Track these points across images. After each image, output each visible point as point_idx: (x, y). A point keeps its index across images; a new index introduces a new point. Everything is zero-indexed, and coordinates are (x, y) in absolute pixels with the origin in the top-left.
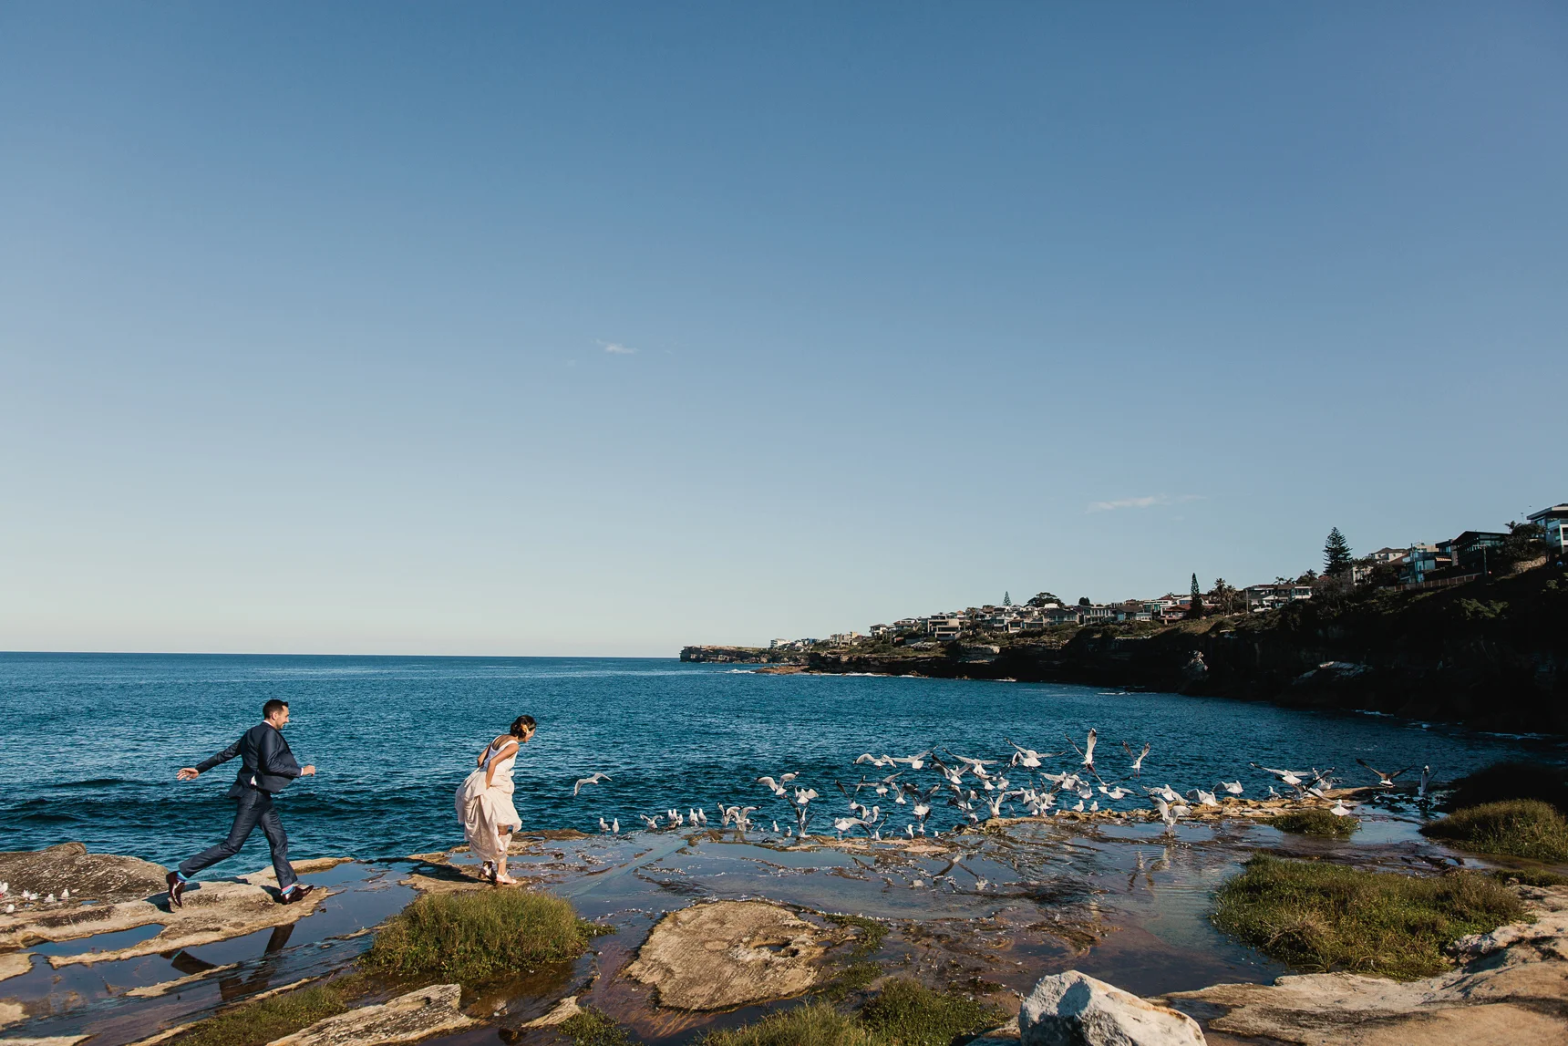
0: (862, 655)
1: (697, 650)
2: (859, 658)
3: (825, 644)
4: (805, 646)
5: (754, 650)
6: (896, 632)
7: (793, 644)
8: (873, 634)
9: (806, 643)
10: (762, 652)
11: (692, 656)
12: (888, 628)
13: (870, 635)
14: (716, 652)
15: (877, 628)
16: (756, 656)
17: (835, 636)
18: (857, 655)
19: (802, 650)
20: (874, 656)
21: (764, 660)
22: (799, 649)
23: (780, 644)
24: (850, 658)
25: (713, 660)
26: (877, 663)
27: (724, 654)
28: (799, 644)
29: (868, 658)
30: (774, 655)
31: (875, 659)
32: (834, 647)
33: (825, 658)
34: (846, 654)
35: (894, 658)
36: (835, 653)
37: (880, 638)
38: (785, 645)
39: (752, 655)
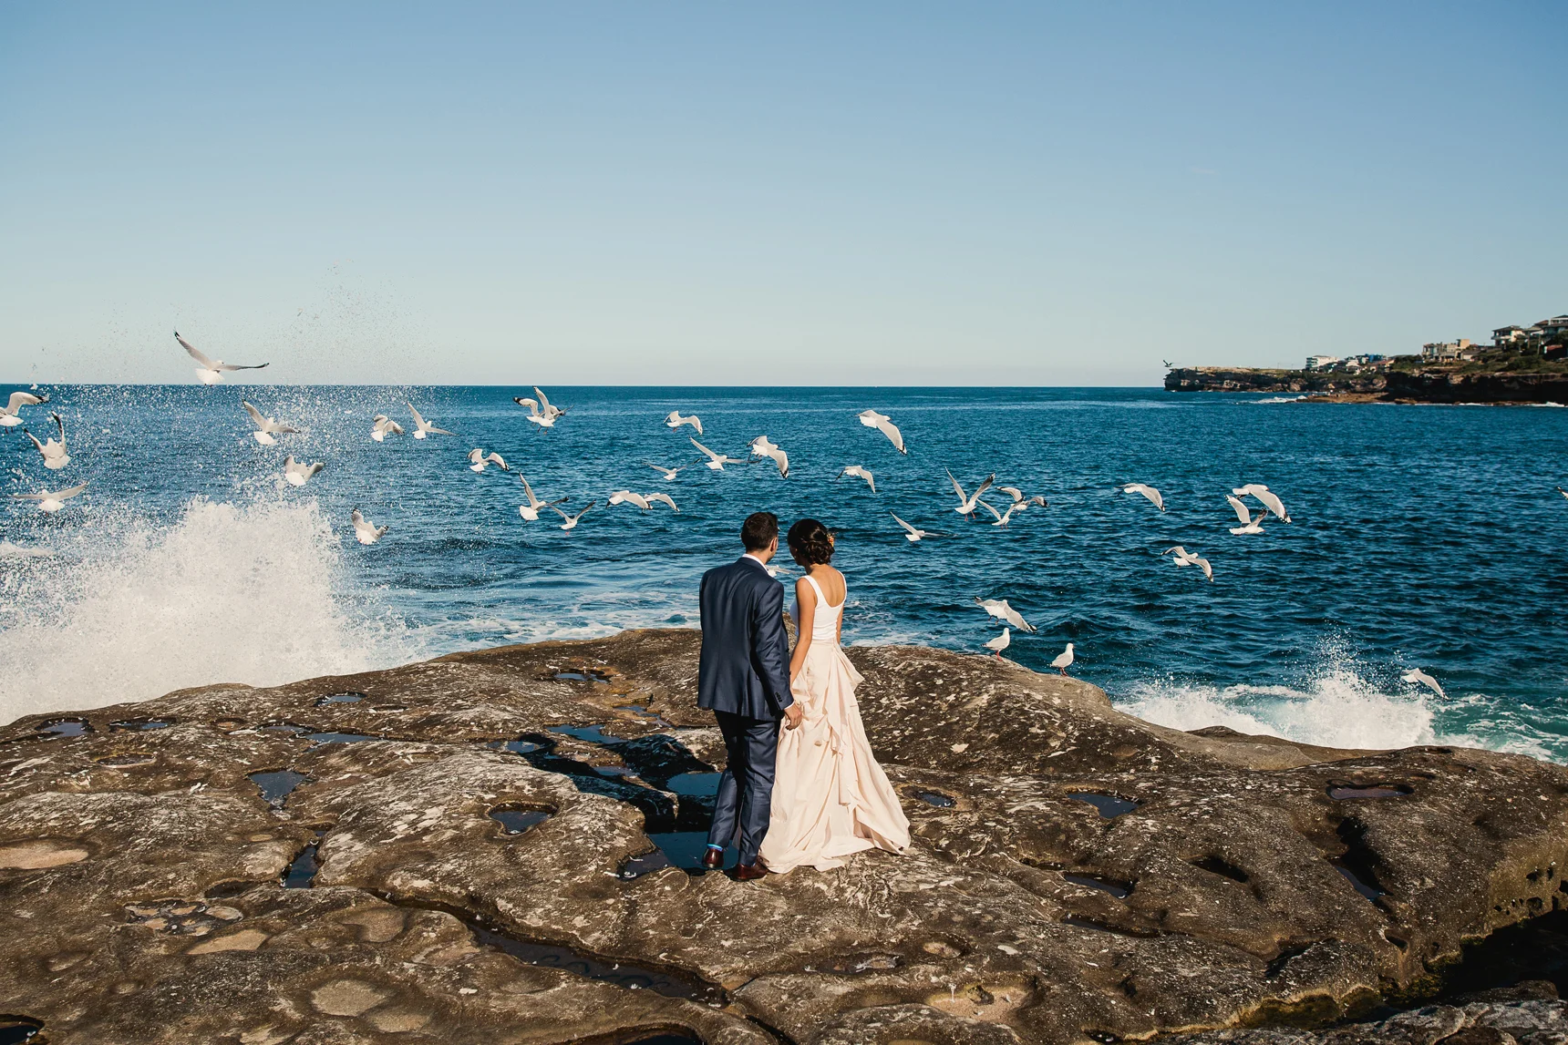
0: (1488, 374)
1: (1191, 374)
2: (1482, 379)
3: (1412, 360)
4: (1363, 365)
5: (1279, 372)
6: (1543, 336)
7: (1342, 364)
8: (1498, 342)
9: (1364, 360)
10: (1291, 376)
11: (1182, 383)
12: (1526, 332)
13: (1493, 343)
14: (1220, 376)
15: (1507, 331)
16: (1283, 381)
17: (1431, 346)
18: (1478, 373)
19: (1358, 372)
20: (1509, 374)
21: (1296, 387)
22: (1352, 370)
23: (1321, 362)
24: (1467, 380)
25: (1215, 388)
26: (1515, 385)
27: (1232, 379)
28: (1354, 363)
29: (1500, 378)
30: (1310, 379)
31: (1512, 379)
32: (1432, 364)
33: (1421, 379)
34: (1457, 372)
35: (1547, 377)
36: (1438, 372)
37: (1511, 348)
38: (1330, 364)
39: (1276, 381)
